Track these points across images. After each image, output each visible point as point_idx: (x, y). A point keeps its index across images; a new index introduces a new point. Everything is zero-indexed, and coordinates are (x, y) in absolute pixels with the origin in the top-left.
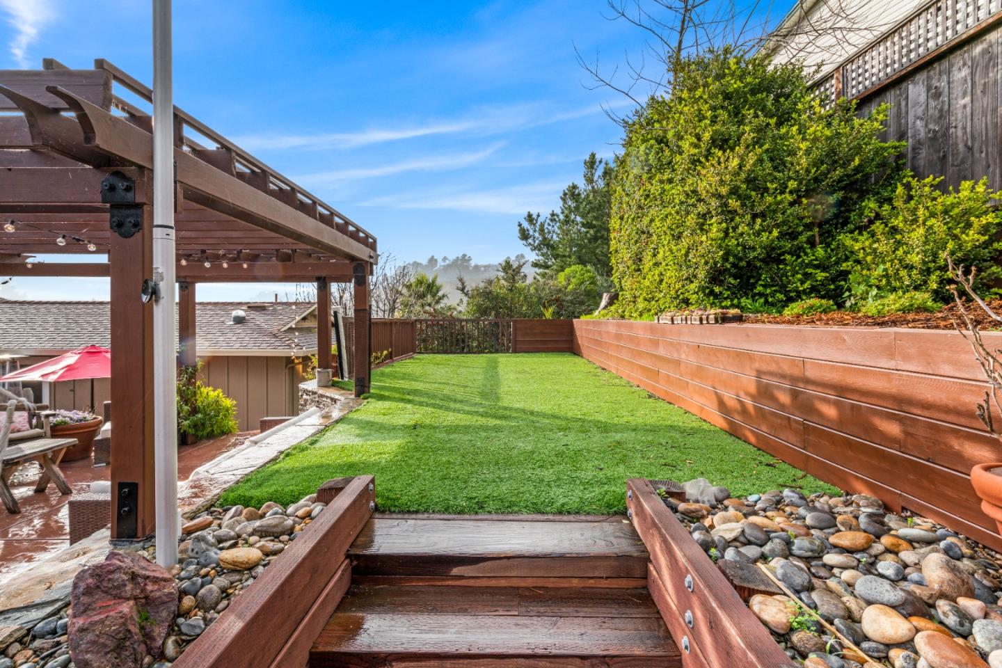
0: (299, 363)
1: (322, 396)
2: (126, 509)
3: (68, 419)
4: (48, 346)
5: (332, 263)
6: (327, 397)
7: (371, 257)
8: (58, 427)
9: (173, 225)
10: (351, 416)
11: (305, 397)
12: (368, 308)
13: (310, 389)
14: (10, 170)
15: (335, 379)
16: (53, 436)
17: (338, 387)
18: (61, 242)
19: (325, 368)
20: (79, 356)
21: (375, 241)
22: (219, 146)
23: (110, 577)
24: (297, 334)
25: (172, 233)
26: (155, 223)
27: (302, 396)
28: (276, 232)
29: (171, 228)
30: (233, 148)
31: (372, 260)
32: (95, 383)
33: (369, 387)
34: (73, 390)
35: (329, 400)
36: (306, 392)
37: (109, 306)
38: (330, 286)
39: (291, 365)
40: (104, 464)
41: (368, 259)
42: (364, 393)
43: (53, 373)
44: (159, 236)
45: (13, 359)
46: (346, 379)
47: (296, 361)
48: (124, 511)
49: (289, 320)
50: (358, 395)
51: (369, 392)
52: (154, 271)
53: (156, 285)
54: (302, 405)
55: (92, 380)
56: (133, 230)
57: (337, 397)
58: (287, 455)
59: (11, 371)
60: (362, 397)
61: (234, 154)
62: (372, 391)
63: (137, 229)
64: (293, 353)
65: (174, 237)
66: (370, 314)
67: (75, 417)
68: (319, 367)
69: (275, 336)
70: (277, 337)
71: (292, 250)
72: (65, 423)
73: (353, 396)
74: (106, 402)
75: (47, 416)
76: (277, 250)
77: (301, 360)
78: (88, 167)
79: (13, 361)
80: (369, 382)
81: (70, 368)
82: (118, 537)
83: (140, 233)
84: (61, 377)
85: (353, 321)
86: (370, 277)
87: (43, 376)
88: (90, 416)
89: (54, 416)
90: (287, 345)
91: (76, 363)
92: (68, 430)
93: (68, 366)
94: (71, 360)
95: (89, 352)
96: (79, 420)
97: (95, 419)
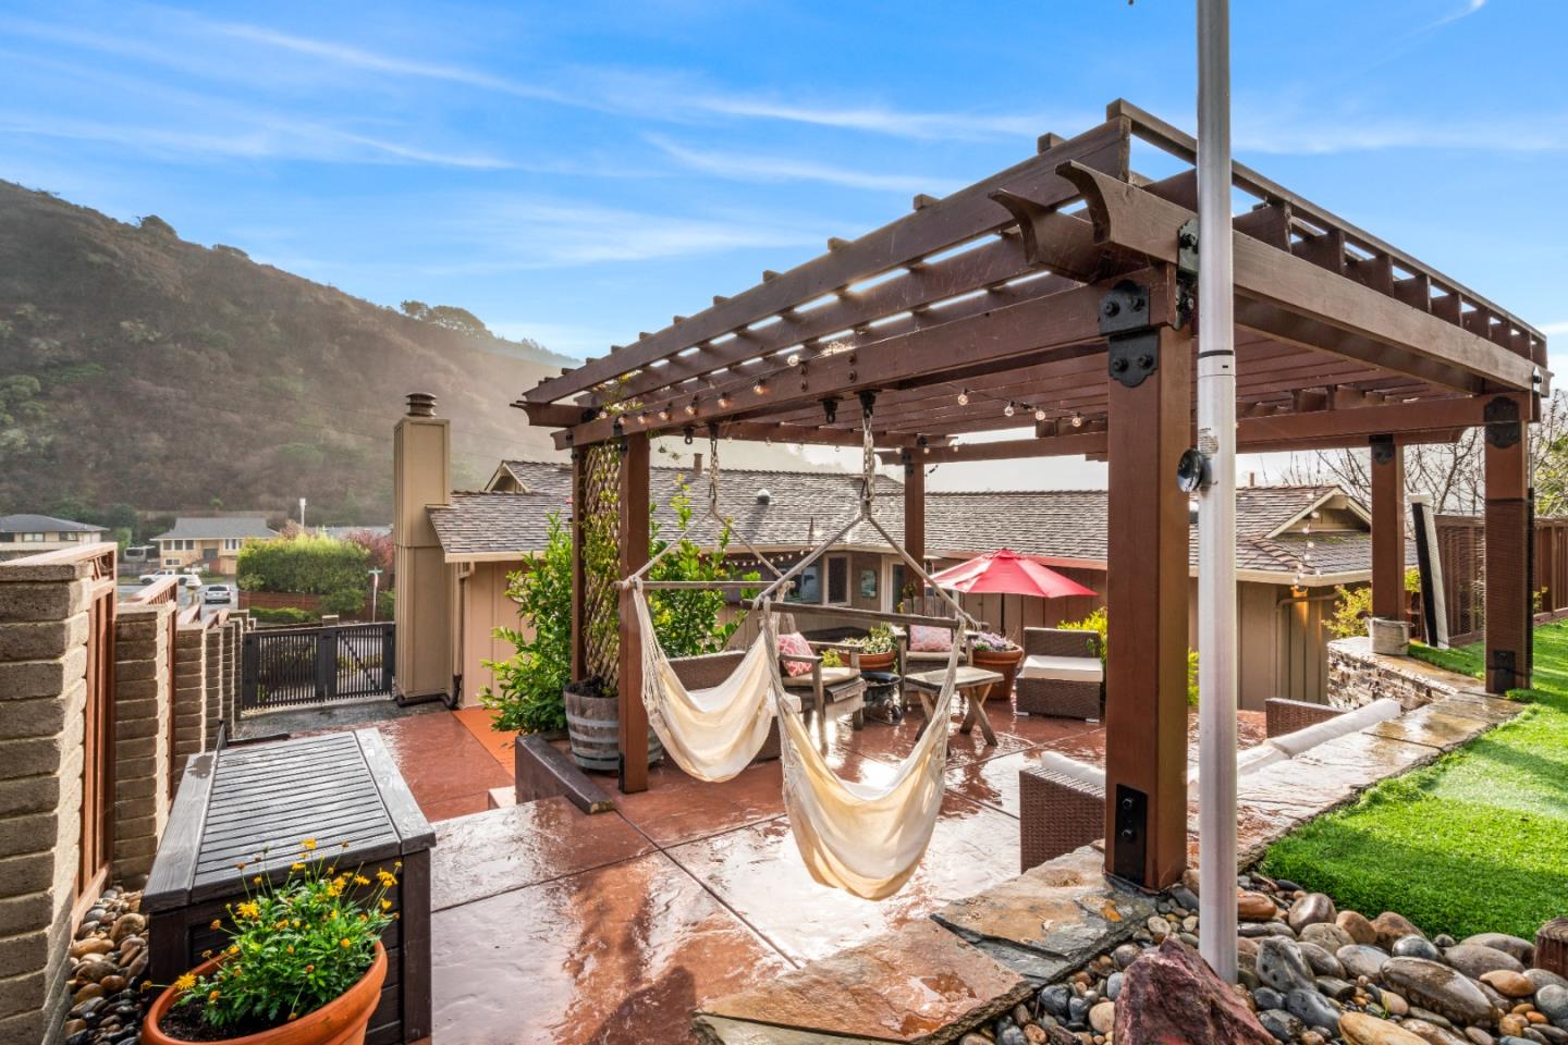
0: (1301, 599)
1: (1389, 674)
2: (1129, 832)
3: (988, 645)
5: (1408, 405)
6: (1404, 679)
7: (1535, 380)
8: (981, 653)
9: (1232, 348)
10: (1499, 738)
11: (1341, 667)
12: (1525, 496)
13: (1356, 654)
14: (987, 315)
15: (1413, 642)
16: (977, 664)
17: (1426, 660)
18: (1009, 411)
19: (1390, 619)
20: (991, 562)
21: (1541, 343)
22: (1259, 201)
23: (1179, 994)
24: (1311, 545)
25: (1231, 360)
26: (1202, 350)
27: (1335, 665)
28: (1336, 351)
29: (1230, 353)
30: (1287, 198)
31: (1537, 388)
32: (1006, 599)
33: (1528, 675)
34: (981, 604)
35: (1408, 686)
36: (1348, 660)
37: (1105, 498)
38: (1402, 451)
39: (1288, 601)
40: (1027, 714)
41: (1528, 386)
42: (1513, 686)
43: (966, 581)
44: (1209, 372)
46: (1443, 646)
47: (1297, 595)
48: (1126, 834)
49: (1281, 518)
50: (1497, 687)
51: (1528, 687)
52: (1200, 435)
53: (1206, 460)
54: (1334, 683)
55: (1003, 595)
56: (1144, 372)
57: (1433, 684)
58: (1376, 800)
60: (1509, 694)
61: (1288, 210)
62: (1535, 686)
63: (1149, 371)
64: (1298, 578)
65: (1233, 370)
66: (1531, 508)
67: (995, 643)
68: (1376, 614)
69: (1256, 546)
70: (1261, 548)
71: (1328, 387)
72: (986, 649)
73: (1481, 689)
74: (1028, 628)
75: (968, 638)
76: (1296, 392)
77: (1305, 593)
78: (1081, 285)
80: (1529, 663)
81: (982, 577)
82: (1116, 873)
83: (1155, 377)
84: (974, 588)
85: (1483, 523)
86: (1534, 427)
87: (955, 584)
88: (1010, 644)
89: (975, 637)
90: (1283, 564)
91: (988, 571)
92: (988, 658)
93: (980, 574)
94: (984, 566)
95: (1001, 558)
96: (999, 648)
97: (1015, 648)
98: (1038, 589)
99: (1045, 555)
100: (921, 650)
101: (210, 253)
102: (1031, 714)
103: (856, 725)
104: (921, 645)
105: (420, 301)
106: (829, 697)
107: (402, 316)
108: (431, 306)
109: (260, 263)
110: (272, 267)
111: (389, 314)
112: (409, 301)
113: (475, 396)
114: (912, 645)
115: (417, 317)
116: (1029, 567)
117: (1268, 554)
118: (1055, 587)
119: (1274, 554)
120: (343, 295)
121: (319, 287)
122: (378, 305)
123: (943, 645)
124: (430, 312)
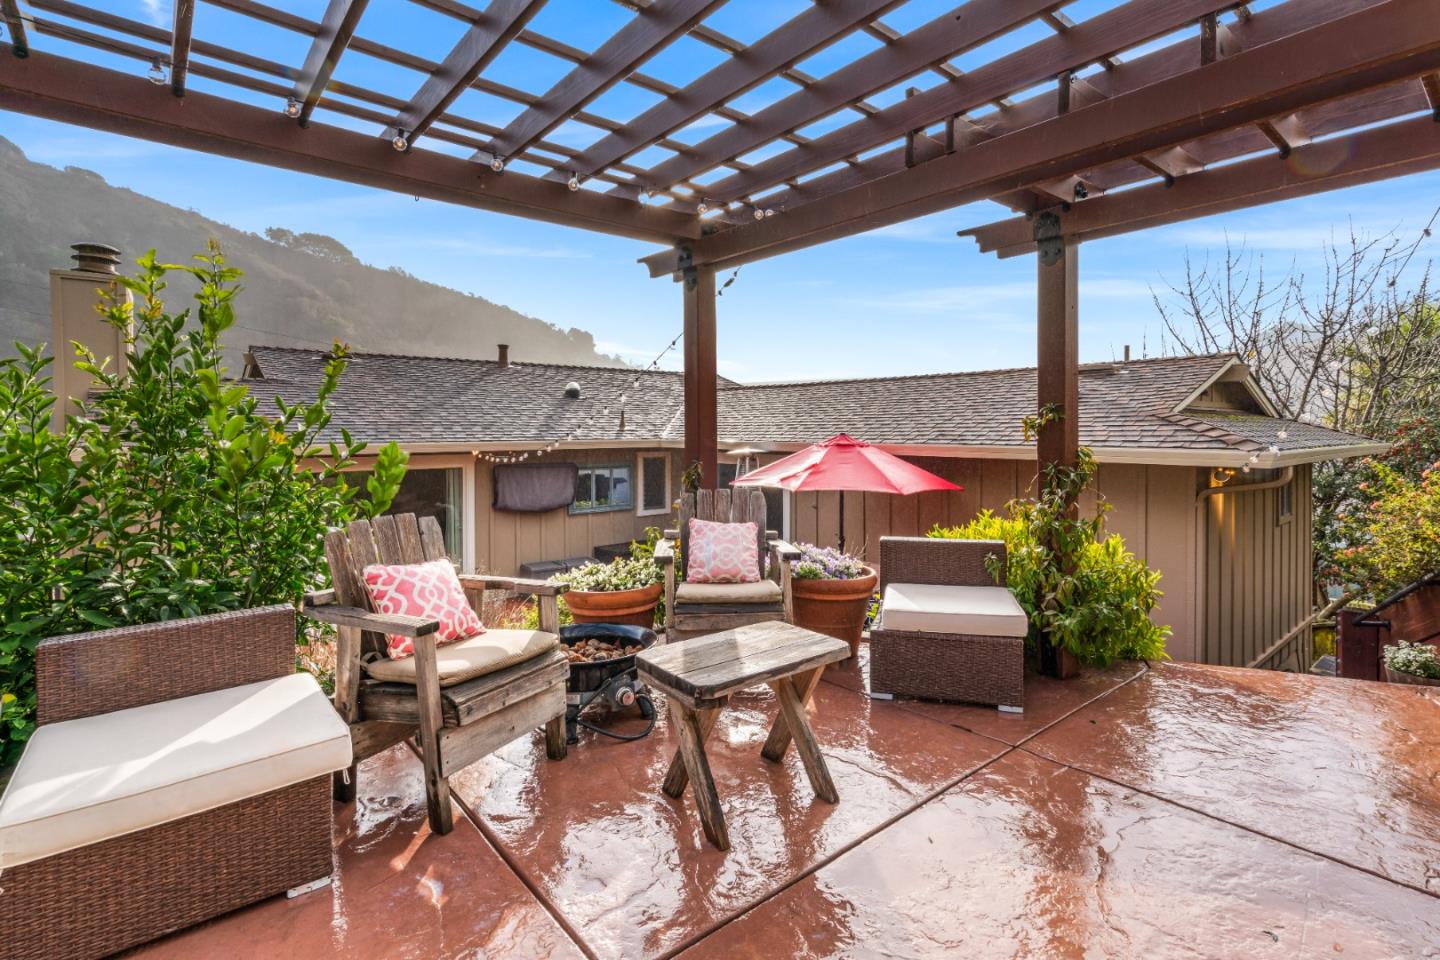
3: (819, 567)
4: (787, 437)
8: (806, 582)
20: (826, 450)
32: (845, 498)
34: (816, 508)
40: (889, 697)
43: (796, 476)
45: (753, 454)
55: (842, 493)
59: (751, 470)
67: (832, 564)
69: (1166, 421)
70: (1176, 423)
72: (814, 574)
74: (883, 538)
75: (788, 557)
79: (753, 457)
81: (815, 469)
84: (804, 483)
87: (783, 480)
88: (857, 565)
89: (797, 557)
90: (1217, 440)
91: (822, 462)
92: (819, 591)
93: (813, 466)
94: (817, 456)
95: (839, 445)
96: (838, 573)
97: (864, 572)
98: (888, 483)
99: (894, 440)
100: (705, 581)
101: (61, 175)
102: (897, 696)
103: (553, 748)
104: (705, 572)
105: (285, 228)
106: (451, 715)
107: (267, 242)
108: (296, 233)
109: (116, 186)
110: (127, 191)
111: (253, 241)
112: (274, 228)
113: (342, 321)
114: (690, 572)
115: (282, 244)
116: (872, 455)
117: (1189, 428)
118: (908, 481)
119: (1198, 428)
120: (206, 220)
121: (179, 211)
122: (242, 230)
123: (744, 571)
124: (296, 239)
